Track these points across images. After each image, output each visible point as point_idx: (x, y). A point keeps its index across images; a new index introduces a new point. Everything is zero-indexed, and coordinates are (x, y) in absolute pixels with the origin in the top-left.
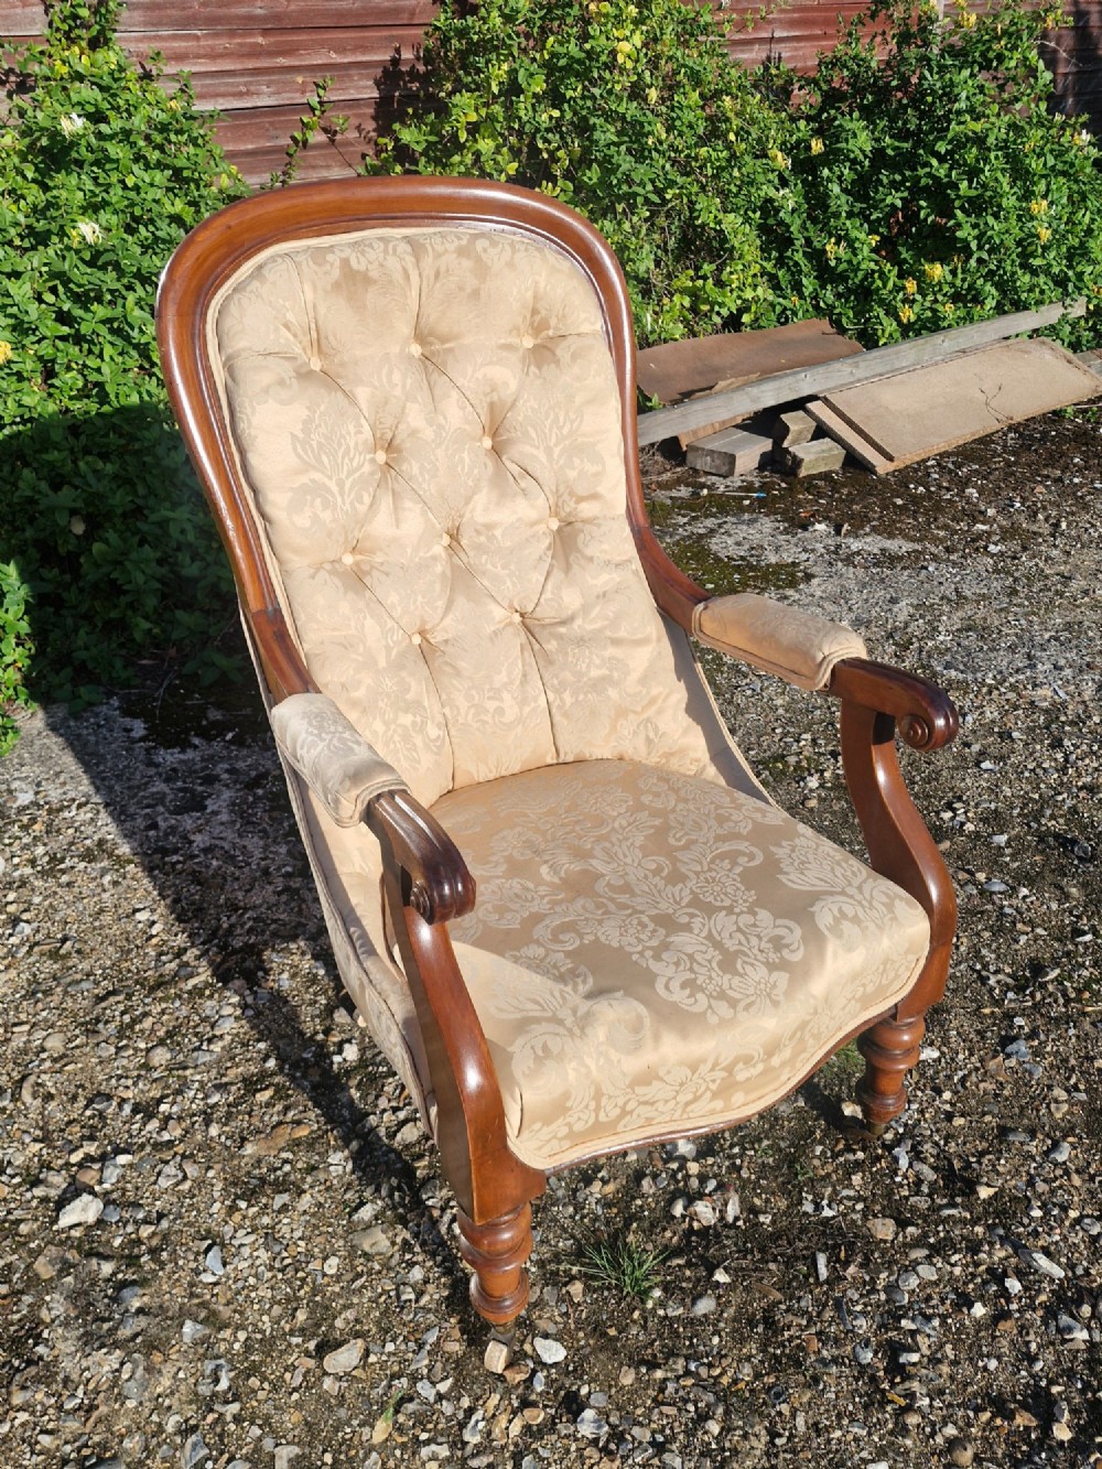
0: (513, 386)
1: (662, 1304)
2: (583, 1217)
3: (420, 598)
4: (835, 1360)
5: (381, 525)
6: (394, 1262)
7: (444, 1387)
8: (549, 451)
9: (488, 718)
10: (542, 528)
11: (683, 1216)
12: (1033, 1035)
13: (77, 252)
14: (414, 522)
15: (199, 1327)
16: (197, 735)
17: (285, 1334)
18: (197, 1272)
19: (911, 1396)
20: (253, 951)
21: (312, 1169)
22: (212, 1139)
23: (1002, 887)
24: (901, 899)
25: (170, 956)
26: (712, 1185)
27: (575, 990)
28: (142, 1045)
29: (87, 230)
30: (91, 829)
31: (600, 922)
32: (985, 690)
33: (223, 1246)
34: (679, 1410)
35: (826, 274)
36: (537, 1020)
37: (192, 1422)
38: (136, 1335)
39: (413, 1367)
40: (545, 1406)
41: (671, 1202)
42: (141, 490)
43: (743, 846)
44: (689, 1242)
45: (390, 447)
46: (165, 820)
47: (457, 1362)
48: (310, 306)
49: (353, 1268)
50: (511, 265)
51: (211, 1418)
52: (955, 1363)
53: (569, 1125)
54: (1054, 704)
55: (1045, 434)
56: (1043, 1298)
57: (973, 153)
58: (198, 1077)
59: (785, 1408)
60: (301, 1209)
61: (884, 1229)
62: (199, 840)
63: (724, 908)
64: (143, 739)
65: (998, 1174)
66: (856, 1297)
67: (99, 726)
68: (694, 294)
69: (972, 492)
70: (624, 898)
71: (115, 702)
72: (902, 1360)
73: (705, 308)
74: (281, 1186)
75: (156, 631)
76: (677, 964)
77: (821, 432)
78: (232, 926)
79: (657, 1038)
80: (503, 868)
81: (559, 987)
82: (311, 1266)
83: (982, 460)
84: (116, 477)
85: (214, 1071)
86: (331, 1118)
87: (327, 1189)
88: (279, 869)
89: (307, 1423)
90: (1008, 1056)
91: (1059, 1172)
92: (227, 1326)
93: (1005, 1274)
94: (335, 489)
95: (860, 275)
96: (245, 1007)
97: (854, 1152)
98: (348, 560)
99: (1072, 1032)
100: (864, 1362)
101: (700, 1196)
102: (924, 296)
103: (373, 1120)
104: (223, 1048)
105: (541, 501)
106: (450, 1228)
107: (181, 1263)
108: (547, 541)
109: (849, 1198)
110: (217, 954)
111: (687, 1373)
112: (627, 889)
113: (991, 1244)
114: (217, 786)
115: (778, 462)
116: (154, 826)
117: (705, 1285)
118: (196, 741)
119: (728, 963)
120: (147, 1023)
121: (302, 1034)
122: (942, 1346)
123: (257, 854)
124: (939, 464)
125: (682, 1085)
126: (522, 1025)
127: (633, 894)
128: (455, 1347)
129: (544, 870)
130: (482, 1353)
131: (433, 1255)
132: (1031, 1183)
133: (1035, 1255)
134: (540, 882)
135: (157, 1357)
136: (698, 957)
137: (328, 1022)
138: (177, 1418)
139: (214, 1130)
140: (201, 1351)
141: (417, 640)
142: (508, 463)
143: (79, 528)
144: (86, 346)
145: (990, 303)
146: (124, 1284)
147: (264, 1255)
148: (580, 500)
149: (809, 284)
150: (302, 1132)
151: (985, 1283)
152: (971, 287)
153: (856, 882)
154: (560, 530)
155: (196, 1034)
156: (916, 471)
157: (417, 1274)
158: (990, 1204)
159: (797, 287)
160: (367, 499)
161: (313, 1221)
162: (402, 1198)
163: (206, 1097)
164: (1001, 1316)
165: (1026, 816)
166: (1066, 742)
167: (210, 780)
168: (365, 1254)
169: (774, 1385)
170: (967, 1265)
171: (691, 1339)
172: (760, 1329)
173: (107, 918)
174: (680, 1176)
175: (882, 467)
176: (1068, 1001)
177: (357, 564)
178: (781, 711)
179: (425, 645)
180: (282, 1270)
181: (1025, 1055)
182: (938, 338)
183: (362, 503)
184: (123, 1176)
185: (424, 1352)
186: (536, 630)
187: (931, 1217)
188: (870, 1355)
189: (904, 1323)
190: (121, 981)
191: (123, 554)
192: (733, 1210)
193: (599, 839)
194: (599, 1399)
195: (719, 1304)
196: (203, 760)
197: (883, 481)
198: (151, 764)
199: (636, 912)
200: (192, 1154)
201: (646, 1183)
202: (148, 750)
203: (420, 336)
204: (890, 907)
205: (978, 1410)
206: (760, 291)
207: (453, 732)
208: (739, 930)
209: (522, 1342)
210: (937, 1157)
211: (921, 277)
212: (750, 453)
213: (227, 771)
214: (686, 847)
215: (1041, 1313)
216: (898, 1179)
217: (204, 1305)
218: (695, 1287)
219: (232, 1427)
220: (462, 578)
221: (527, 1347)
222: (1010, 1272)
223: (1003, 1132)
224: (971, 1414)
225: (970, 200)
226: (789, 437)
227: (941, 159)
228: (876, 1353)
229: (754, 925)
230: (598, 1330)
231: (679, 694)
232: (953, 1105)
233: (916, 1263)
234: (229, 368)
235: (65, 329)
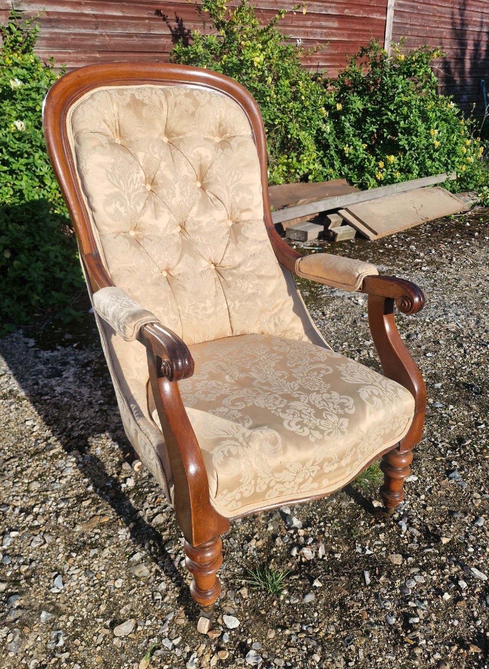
0: (211, 157)
1: (288, 597)
2: (247, 557)
3: (167, 253)
4: (376, 623)
5: (148, 217)
6: (151, 581)
8: (227, 188)
9: (199, 311)
10: (224, 224)
11: (297, 556)
12: (461, 469)
13: (13, 134)
15: (49, 614)
16: (59, 345)
17: (94, 617)
18: (49, 587)
19: (416, 639)
20: (83, 438)
21: (109, 537)
22: (59, 524)
23: (441, 405)
24: (400, 388)
25: (42, 441)
26: (311, 540)
27: (244, 425)
28: (26, 481)
29: (20, 125)
30: (6, 385)
31: (255, 398)
32: (425, 324)
33: (63, 575)
34: (299, 649)
35: (344, 160)
36: (225, 439)
37: (43, 663)
38: (16, 619)
39: (160, 632)
40: (229, 650)
41: (291, 549)
42: (37, 238)
43: (322, 366)
44: (300, 568)
45: (153, 182)
46: (42, 381)
47: (183, 630)
48: (116, 114)
49: (130, 584)
50: (209, 102)
51: (53, 661)
52: (437, 622)
53: (241, 492)
54: (457, 330)
55: (443, 226)
56: (478, 590)
57: (405, 110)
58: (54, 495)
59: (353, 647)
60: (104, 556)
61: (397, 559)
62: (58, 389)
63: (315, 391)
64: (33, 347)
65: (451, 532)
66: (385, 592)
67: (13, 342)
68: (288, 165)
69: (413, 247)
70: (265, 388)
71: (21, 331)
72: (410, 622)
73: (293, 171)
74: (93, 546)
75: (42, 301)
76: (294, 414)
77: (345, 222)
78: (73, 427)
79: (285, 449)
80: (207, 376)
81: (235, 424)
82: (108, 584)
83: (415, 235)
84: (26, 232)
85: (62, 493)
86: (120, 513)
87: (118, 546)
88: (96, 401)
89: (104, 662)
90: (450, 479)
91: (480, 531)
92: (64, 614)
93: (458, 579)
94: (126, 197)
95: (359, 160)
96: (78, 463)
97: (380, 523)
98: (132, 234)
99: (480, 467)
100: (391, 623)
101: (305, 545)
102: (387, 169)
103: (141, 513)
104: (67, 482)
105: (224, 212)
106: (179, 564)
107: (41, 583)
108: (227, 230)
109: (379, 545)
110: (65, 439)
111: (302, 631)
112: (268, 384)
113: (450, 565)
114: (68, 366)
115: (327, 236)
116: (37, 384)
117: (310, 588)
118: (59, 347)
119: (319, 414)
120: (29, 471)
121: (106, 475)
122: (429, 615)
123: (87, 395)
124: (397, 237)
125: (297, 473)
126: (218, 441)
127: (271, 386)
128: (182, 622)
129: (227, 377)
130: (196, 624)
131: (171, 577)
132: (467, 536)
133: (472, 569)
134: (225, 382)
135: (26, 630)
136: (304, 411)
137: (119, 469)
138: (36, 661)
139: (61, 520)
140: (50, 627)
141: (165, 274)
142: (208, 193)
143: (7, 255)
144: (14, 176)
145: (416, 172)
146: (12, 594)
147: (84, 579)
148: (242, 211)
149: (337, 164)
150: (105, 520)
151: (448, 584)
152: (407, 165)
153: (378, 380)
154: (232, 226)
155: (53, 476)
156: (387, 239)
157: (163, 586)
158: (448, 546)
159: (332, 166)
160: (142, 205)
161: (110, 562)
162: (155, 550)
163: (57, 504)
164: (458, 599)
165: (449, 376)
166: (464, 345)
167: (65, 364)
168: (136, 577)
169: (347, 636)
170: (439, 576)
171: (303, 614)
172: (338, 609)
173: (12, 424)
174: (295, 536)
175: (373, 237)
176: (476, 454)
177: (137, 235)
178: (333, 333)
179: (169, 276)
180: (94, 586)
181: (458, 478)
182: (394, 186)
183: (139, 205)
184: (13, 542)
185: (166, 624)
186: (221, 272)
187: (420, 552)
188: (394, 620)
189: (410, 603)
190: (17, 452)
191: (28, 265)
192: (321, 552)
193: (254, 364)
194: (257, 646)
195: (316, 597)
196: (62, 355)
197: (374, 243)
198: (36, 357)
199: (272, 393)
200: (49, 532)
201: (278, 540)
202: (36, 352)
203: (168, 133)
204: (395, 391)
205: (450, 645)
206: (316, 165)
207: (182, 317)
208: (323, 400)
209: (217, 618)
210: (420, 525)
211: (386, 162)
212: (314, 232)
213: (73, 360)
214: (296, 367)
215: (478, 597)
216: (402, 536)
217: (52, 604)
218: (304, 589)
219: (65, 665)
220: (187, 246)
221: (219, 621)
222: (460, 578)
223: (451, 513)
224: (447, 648)
225: (404, 128)
226: (331, 225)
227: (392, 112)
228: (397, 619)
229: (331, 398)
230: (255, 611)
231: (290, 302)
232: (426, 501)
233: (414, 575)
234: (77, 139)
235: (6, 168)
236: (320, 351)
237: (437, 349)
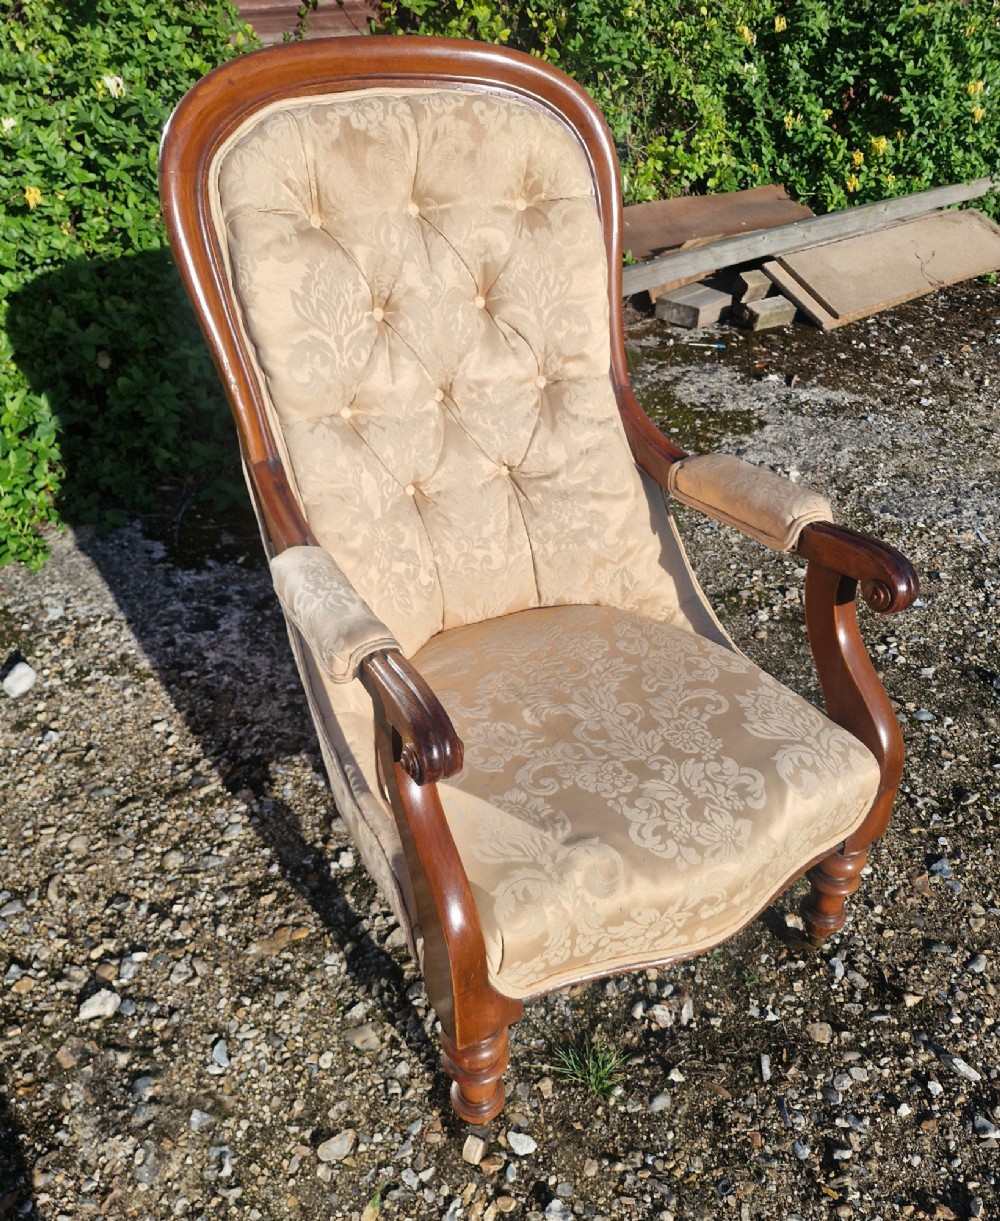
0: (506, 247)
1: (623, 1100)
2: (553, 1018)
3: (414, 451)
4: (776, 1156)
5: (378, 380)
6: (382, 1058)
7: (426, 1176)
8: (539, 313)
9: (476, 566)
10: (529, 386)
11: (643, 1018)
12: (955, 854)
13: (103, 104)
14: (409, 377)
15: (206, 1116)
16: (211, 558)
17: (283, 1124)
18: (204, 1064)
19: (844, 1190)
20: (260, 763)
21: (309, 969)
22: (220, 939)
23: (929, 717)
24: (855, 748)
25: (184, 766)
26: (668, 990)
27: (554, 836)
28: (158, 849)
29: (112, 83)
30: (115, 644)
31: (578, 767)
32: (916, 533)
33: (228, 1039)
34: (637, 1200)
35: (783, 144)
36: (519, 866)
37: (198, 1205)
38: (149, 1123)
39: (398, 1157)
40: (517, 1195)
41: (632, 1005)
42: (162, 329)
43: (711, 694)
44: (648, 1042)
45: (387, 304)
46: (182, 637)
47: (438, 1153)
48: (311, 164)
49: (346, 1062)
50: (506, 128)
51: (215, 1201)
52: (883, 1159)
53: (546, 961)
54: (977, 547)
55: (971, 297)
56: (961, 1099)
57: (918, 37)
58: (208, 880)
59: (731, 1200)
60: (300, 1006)
61: (822, 1033)
62: (212, 657)
63: (690, 756)
64: (163, 560)
65: (923, 982)
66: (796, 1097)
67: (123, 547)
68: (666, 159)
69: (906, 348)
70: (600, 744)
71: (138, 525)
72: (836, 1157)
73: (676, 172)
74: (281, 985)
75: (175, 459)
76: (649, 811)
77: (776, 290)
78: (241, 739)
79: (630, 882)
80: (488, 711)
81: (537, 833)
82: (308, 1061)
83: (915, 320)
84: (139, 316)
85: (223, 875)
86: (328, 921)
87: (324, 988)
88: (283, 686)
89: (302, 1208)
90: (933, 873)
91: (977, 982)
92: (231, 1115)
93: (928, 1078)
94: (334, 346)
95: (814, 146)
96: (252, 815)
97: (796, 961)
98: (346, 413)
99: (989, 852)
100: (802, 1158)
101: (658, 1000)
102: (870, 167)
103: (366, 924)
104: (232, 853)
105: (530, 359)
106: (433, 1027)
107: (190, 1054)
108: (535, 398)
109: (790, 1004)
110: (226, 765)
111: (645, 1166)
112: (603, 734)
113: (916, 1049)
114: (229, 607)
115: (737, 317)
116: (172, 643)
117: (662, 1084)
118: (211, 563)
119: (696, 811)
120: (163, 829)
121: (302, 841)
122: (871, 1143)
123: (265, 671)
124: (878, 323)
125: (651, 924)
126: (505, 871)
127: (609, 740)
128: (437, 1139)
129: (526, 713)
130: (461, 1144)
131: (418, 1051)
132: (952, 993)
133: (955, 1061)
134: (522, 725)
135: (167, 1144)
136: (669, 804)
137: (326, 831)
138: (185, 1201)
139: (222, 931)
140: (207, 1138)
141: (411, 491)
142: (499, 322)
143: (105, 362)
144: (111, 193)
145: (928, 175)
146: (139, 1074)
147: (265, 1049)
148: (568, 359)
149: (768, 153)
150: (302, 935)
151: (910, 1085)
152: (912, 160)
153: (814, 733)
154: (547, 388)
155: (207, 840)
156: (857, 328)
157: (403, 1069)
158: (916, 1012)
159: (758, 155)
160: (365, 356)
161: (310, 1018)
162: (391, 998)
163: (216, 899)
164: (923, 1116)
165: (951, 650)
166: (987, 583)
167: (223, 601)
168: (356, 1050)
169: (722, 1178)
170: (894, 1068)
171: (648, 1134)
172: (710, 1125)
173: (128, 728)
174: (640, 981)
175: (828, 323)
176: (986, 824)
177: (355, 418)
178: (736, 549)
179: (418, 495)
180: (281, 1063)
181: (948, 872)
182: (881, 207)
183: (359, 359)
184: (139, 972)
185: (408, 1143)
186: (523, 484)
187: (862, 1022)
188: (808, 1151)
189: (839, 1122)
190: (139, 787)
191: (145, 388)
192: (687, 1013)
193: (578, 684)
194: (564, 1189)
195: (673, 1102)
196: (216, 581)
197: (830, 337)
198: (169, 584)
199: (611, 758)
200: (202, 954)
201: (610, 987)
202: (167, 571)
203: (418, 196)
204: (845, 756)
205: (903, 1203)
206: (724, 157)
207: (443, 578)
208: (707, 778)
209: (497, 1134)
210: (869, 966)
211: (868, 151)
212: (712, 307)
213: (238, 593)
214: (658, 694)
215: (959, 1113)
216: (834, 987)
217: (210, 1095)
218: (652, 1086)
219: (234, 1210)
220: (453, 433)
221: (501, 1140)
222: (932, 1075)
223: (928, 944)
224: (897, 1207)
225: (914, 78)
226: (748, 294)
227: (892, 40)
228: (813, 1149)
229: (721, 773)
230: (565, 1124)
231: (653, 546)
232: (883, 918)
233: (850, 1065)
234: (231, 224)
235: (92, 177)
236: (706, 655)
237: (932, 591)
